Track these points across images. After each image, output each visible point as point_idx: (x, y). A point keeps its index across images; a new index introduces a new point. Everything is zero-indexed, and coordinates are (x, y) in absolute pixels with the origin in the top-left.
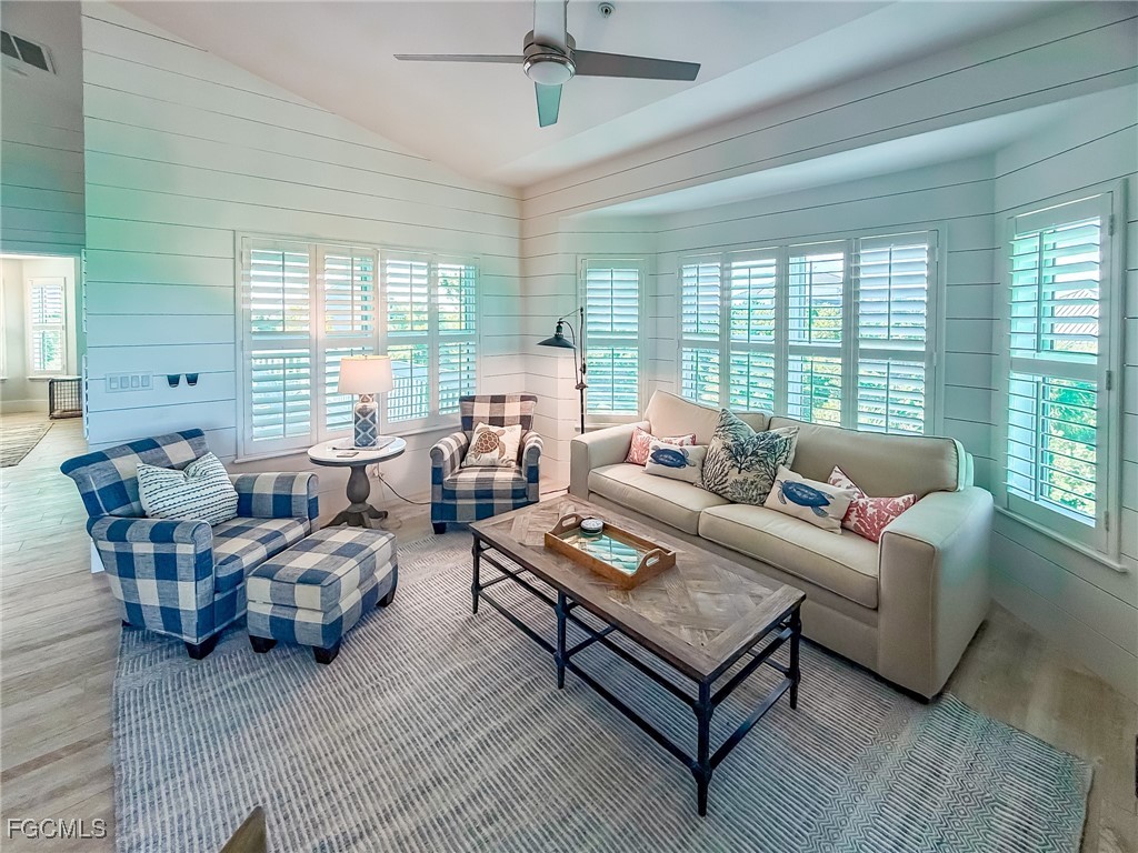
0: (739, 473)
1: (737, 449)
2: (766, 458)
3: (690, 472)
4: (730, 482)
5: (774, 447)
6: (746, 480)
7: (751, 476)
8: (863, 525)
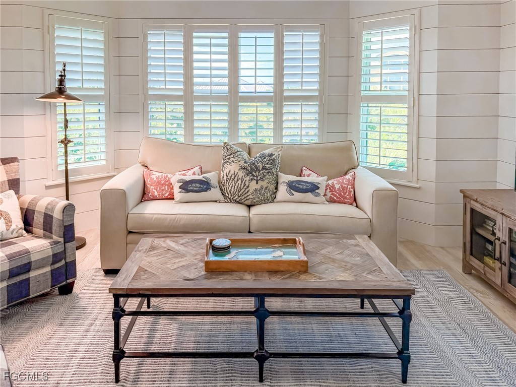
0: (257, 183)
1: (251, 168)
2: (271, 169)
3: (215, 193)
4: (251, 191)
5: (274, 161)
6: (262, 187)
7: (264, 184)
8: (335, 196)
